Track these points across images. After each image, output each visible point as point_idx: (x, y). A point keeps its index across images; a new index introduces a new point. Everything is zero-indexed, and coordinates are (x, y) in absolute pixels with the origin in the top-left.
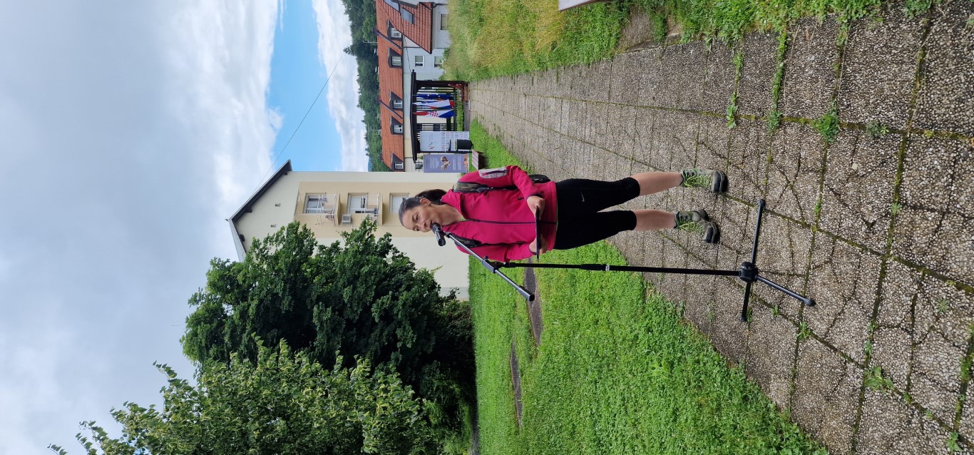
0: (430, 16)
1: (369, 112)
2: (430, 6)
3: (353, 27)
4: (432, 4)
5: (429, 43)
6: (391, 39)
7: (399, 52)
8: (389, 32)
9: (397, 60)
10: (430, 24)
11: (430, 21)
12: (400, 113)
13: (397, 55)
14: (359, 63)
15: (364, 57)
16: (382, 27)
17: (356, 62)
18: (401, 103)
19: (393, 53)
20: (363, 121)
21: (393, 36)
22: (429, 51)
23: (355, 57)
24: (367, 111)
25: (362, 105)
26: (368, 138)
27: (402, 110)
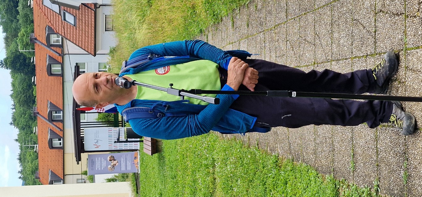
0: (93, 17)
1: (24, 129)
2: (93, 7)
3: (6, 39)
4: (95, 5)
5: (93, 45)
6: (50, 46)
7: (60, 59)
8: (48, 39)
9: (56, 68)
10: (93, 25)
11: (93, 23)
12: (60, 125)
13: (57, 62)
14: (13, 77)
15: (19, 69)
16: (40, 33)
17: (10, 76)
18: (61, 114)
19: (53, 61)
20: (17, 140)
21: (52, 43)
22: (93, 53)
23: (9, 71)
24: (22, 129)
25: (15, 122)
26: (21, 159)
27: (62, 121)
